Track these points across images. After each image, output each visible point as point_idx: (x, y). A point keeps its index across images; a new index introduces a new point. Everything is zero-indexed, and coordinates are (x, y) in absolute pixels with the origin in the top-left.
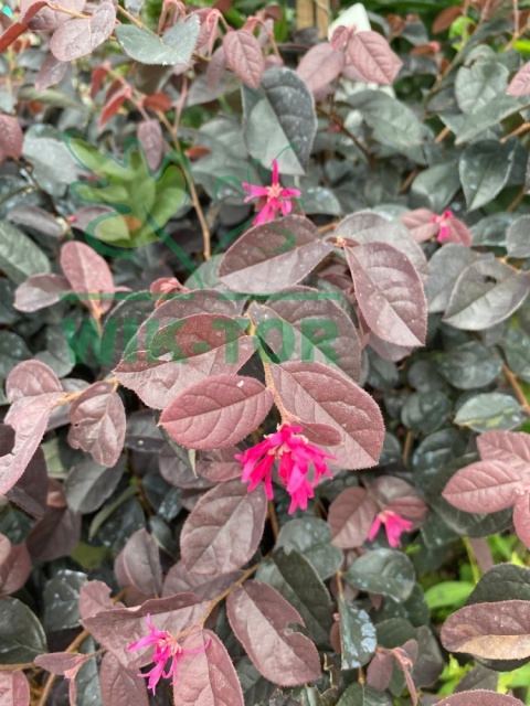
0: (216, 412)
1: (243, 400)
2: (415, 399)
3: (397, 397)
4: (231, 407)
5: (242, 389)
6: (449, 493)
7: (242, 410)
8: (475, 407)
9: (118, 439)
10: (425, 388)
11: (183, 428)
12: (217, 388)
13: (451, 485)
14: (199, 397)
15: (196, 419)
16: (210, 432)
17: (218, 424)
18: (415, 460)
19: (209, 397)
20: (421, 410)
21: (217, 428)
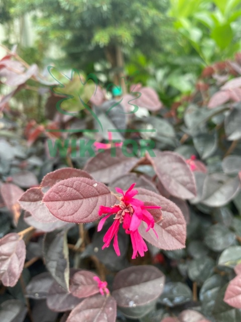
0: (80, 201)
1: (97, 196)
2: (194, 263)
3: (185, 263)
4: (90, 199)
5: (96, 188)
6: (228, 298)
7: (97, 202)
8: (228, 255)
9: (20, 266)
10: (197, 256)
11: (58, 207)
12: (81, 184)
13: (228, 292)
14: (69, 188)
15: (66, 203)
16: (76, 211)
17: (81, 207)
18: (202, 297)
19: (75, 189)
20: (198, 269)
21: (80, 210)
